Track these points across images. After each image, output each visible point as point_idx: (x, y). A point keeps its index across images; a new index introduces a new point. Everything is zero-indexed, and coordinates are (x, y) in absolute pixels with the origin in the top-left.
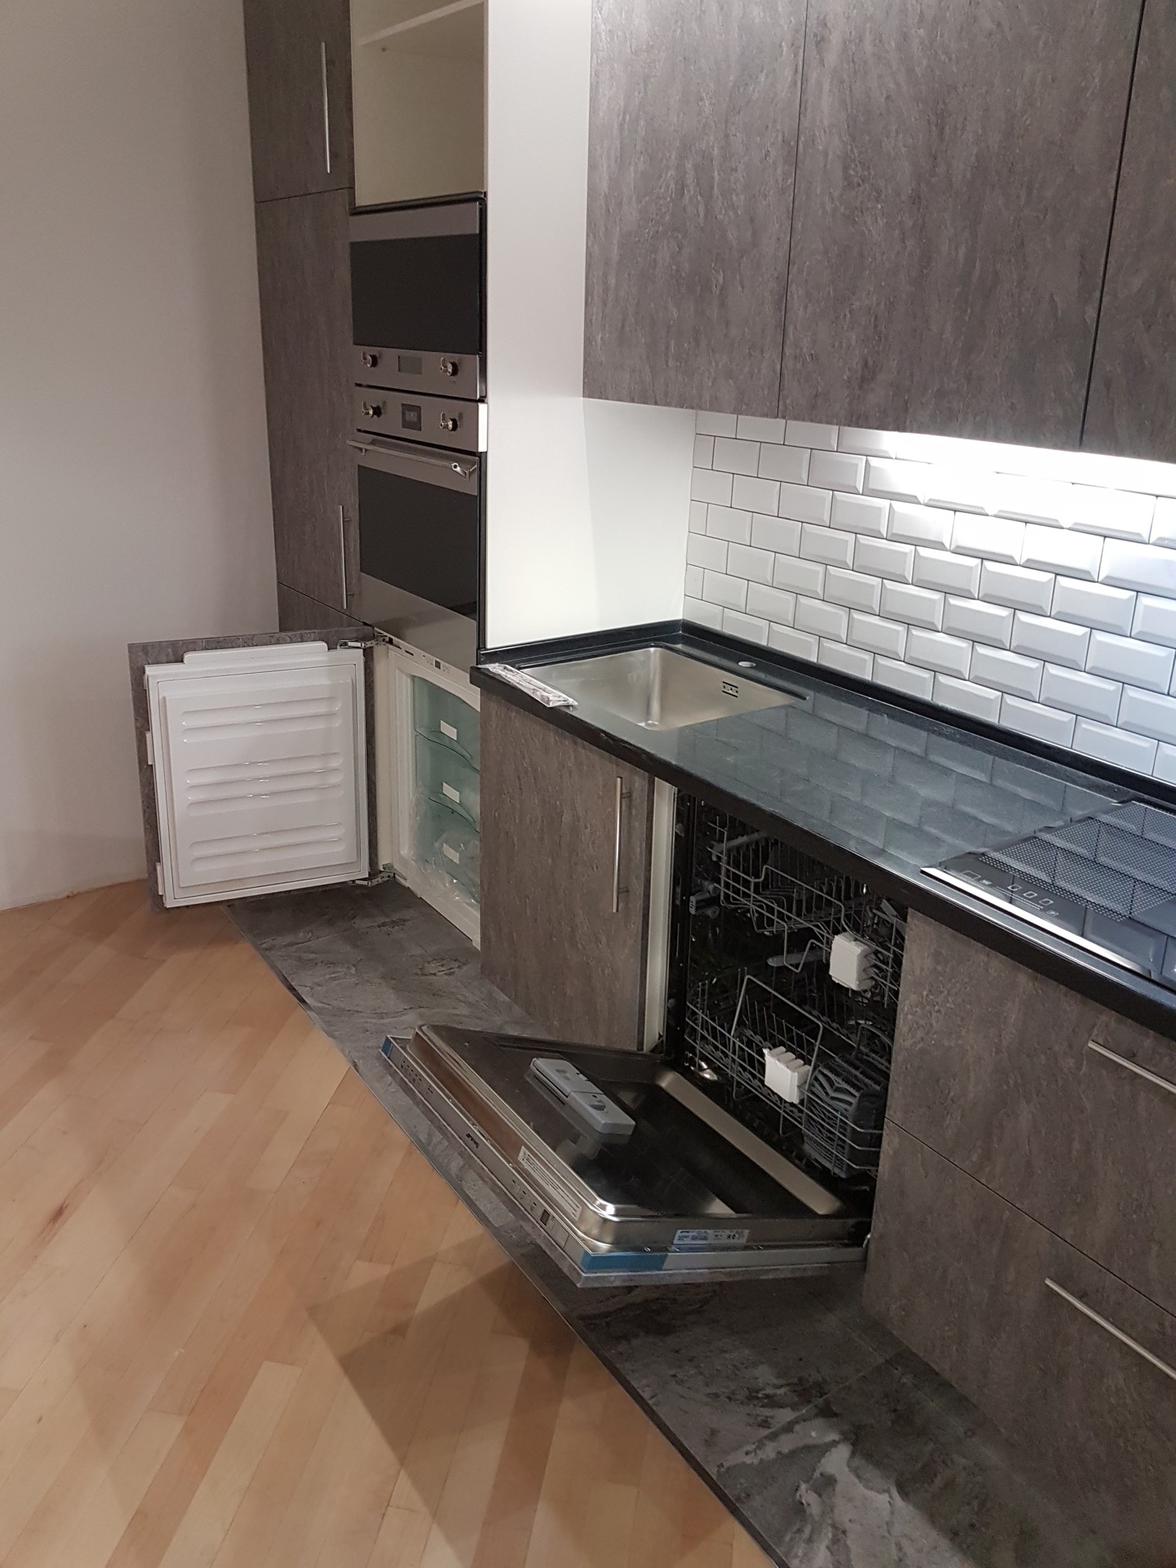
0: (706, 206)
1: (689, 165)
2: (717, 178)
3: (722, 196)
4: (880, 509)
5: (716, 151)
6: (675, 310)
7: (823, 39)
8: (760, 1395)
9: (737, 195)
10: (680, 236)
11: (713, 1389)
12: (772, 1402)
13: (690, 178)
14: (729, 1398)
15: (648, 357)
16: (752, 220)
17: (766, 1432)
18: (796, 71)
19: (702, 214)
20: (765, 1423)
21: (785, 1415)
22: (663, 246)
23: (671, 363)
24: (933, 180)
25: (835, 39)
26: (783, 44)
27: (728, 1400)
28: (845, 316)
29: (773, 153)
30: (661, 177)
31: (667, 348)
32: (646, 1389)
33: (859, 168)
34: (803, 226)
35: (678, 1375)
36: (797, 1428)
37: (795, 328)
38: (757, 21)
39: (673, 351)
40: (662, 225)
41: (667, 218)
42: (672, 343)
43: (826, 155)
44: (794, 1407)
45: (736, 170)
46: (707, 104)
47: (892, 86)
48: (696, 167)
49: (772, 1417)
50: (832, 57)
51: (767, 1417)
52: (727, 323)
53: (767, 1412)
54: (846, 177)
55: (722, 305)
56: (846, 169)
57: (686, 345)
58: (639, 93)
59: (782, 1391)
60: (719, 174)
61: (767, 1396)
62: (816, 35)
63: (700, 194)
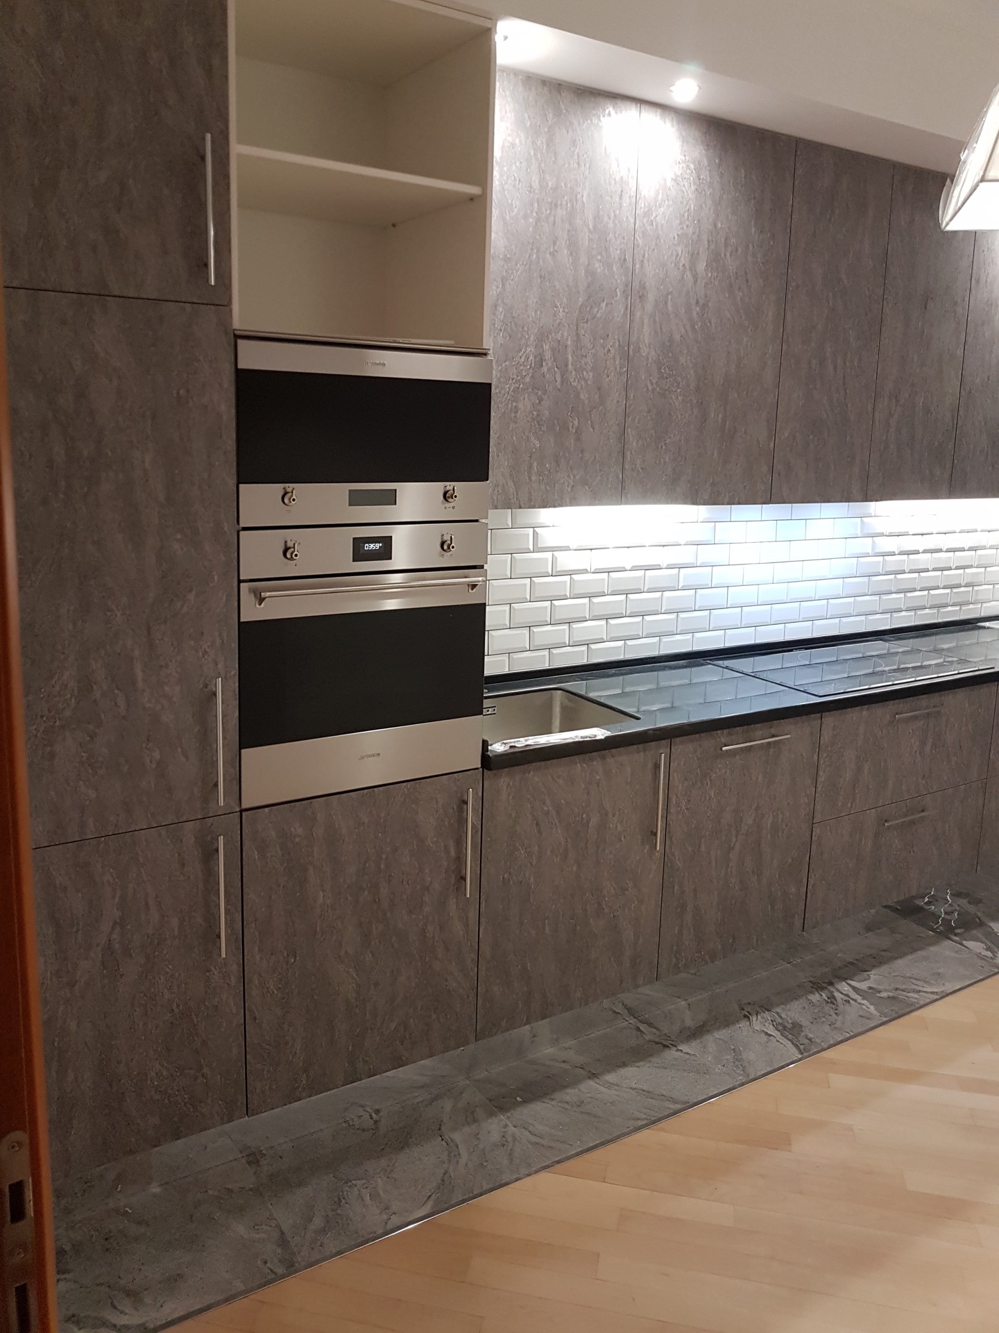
0: (562, 376)
1: (546, 347)
2: (570, 359)
3: (575, 370)
5: (569, 343)
6: (537, 442)
7: (643, 295)
9: (587, 372)
10: (540, 393)
13: (548, 355)
15: (511, 475)
16: (599, 389)
18: (626, 308)
19: (559, 379)
22: (524, 398)
25: (651, 297)
26: (618, 290)
28: (662, 447)
29: (612, 351)
30: (521, 350)
33: (667, 369)
34: (634, 396)
37: (631, 453)
38: (599, 270)
40: (523, 384)
41: (528, 379)
42: (535, 464)
43: (648, 359)
45: (586, 357)
46: (561, 310)
47: (683, 331)
48: (553, 350)
50: (649, 307)
52: (582, 451)
54: (660, 372)
55: (578, 439)
56: (659, 369)
57: (547, 465)
60: (572, 357)
62: (638, 292)
63: (557, 367)
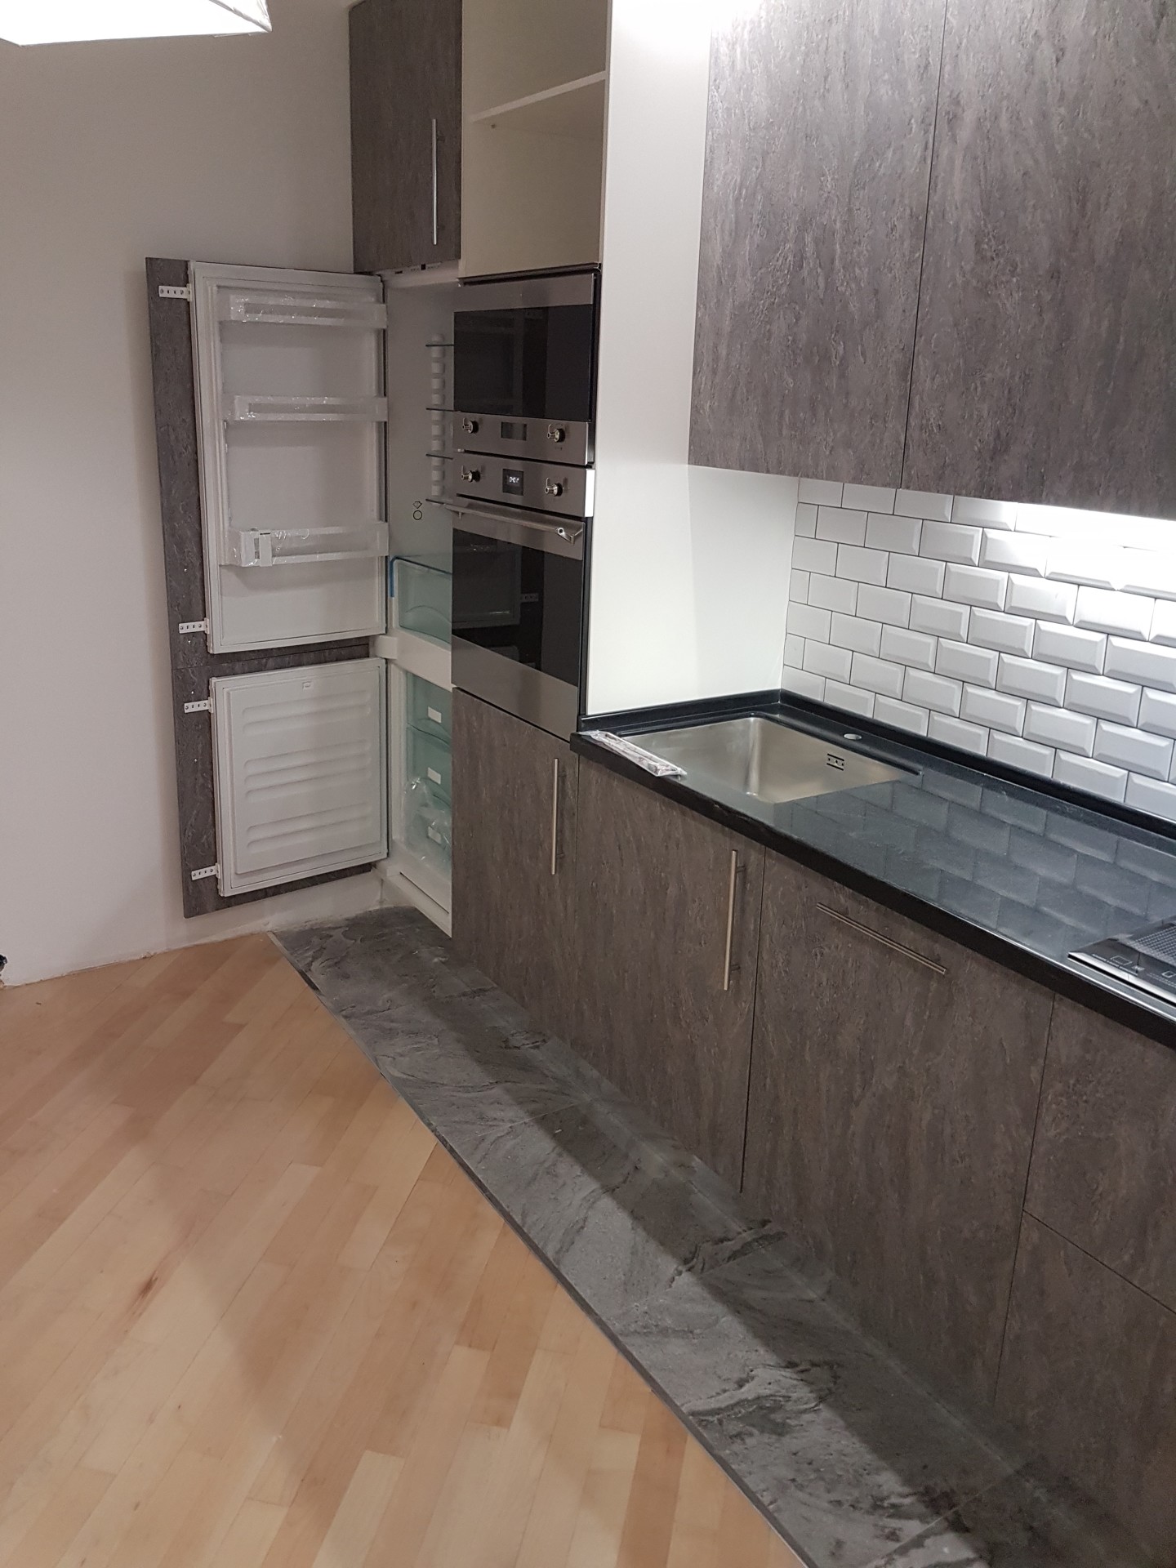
0: (826, 279)
1: (809, 239)
2: (839, 251)
3: (844, 268)
4: (997, 582)
5: (838, 225)
6: (790, 380)
7: (955, 116)
8: (886, 1505)
9: (860, 268)
10: (797, 308)
11: (834, 1496)
12: (897, 1512)
13: (810, 249)
14: (853, 1506)
15: (760, 426)
16: (876, 292)
17: (897, 1545)
18: (926, 148)
19: (822, 284)
20: (893, 1536)
21: (913, 1528)
22: (779, 317)
23: (785, 432)
24: (1074, 255)
25: (969, 117)
26: (913, 121)
27: (852, 1508)
28: (976, 388)
29: (900, 226)
30: (779, 249)
31: (781, 415)
32: (765, 1493)
33: (993, 242)
34: (931, 299)
35: (798, 1479)
36: (928, 1542)
37: (922, 399)
38: (885, 98)
39: (787, 420)
40: (779, 297)
41: (784, 290)
42: (787, 412)
43: (957, 228)
44: (922, 1518)
45: (860, 244)
46: (829, 179)
47: (1030, 162)
48: (816, 241)
49: (900, 1529)
50: (965, 134)
51: (895, 1529)
52: (847, 394)
53: (894, 1523)
54: (979, 251)
55: (842, 376)
56: (978, 244)
57: (802, 414)
58: (757, 168)
59: (907, 1501)
60: (841, 247)
61: (893, 1506)
62: (948, 113)
63: (820, 266)
